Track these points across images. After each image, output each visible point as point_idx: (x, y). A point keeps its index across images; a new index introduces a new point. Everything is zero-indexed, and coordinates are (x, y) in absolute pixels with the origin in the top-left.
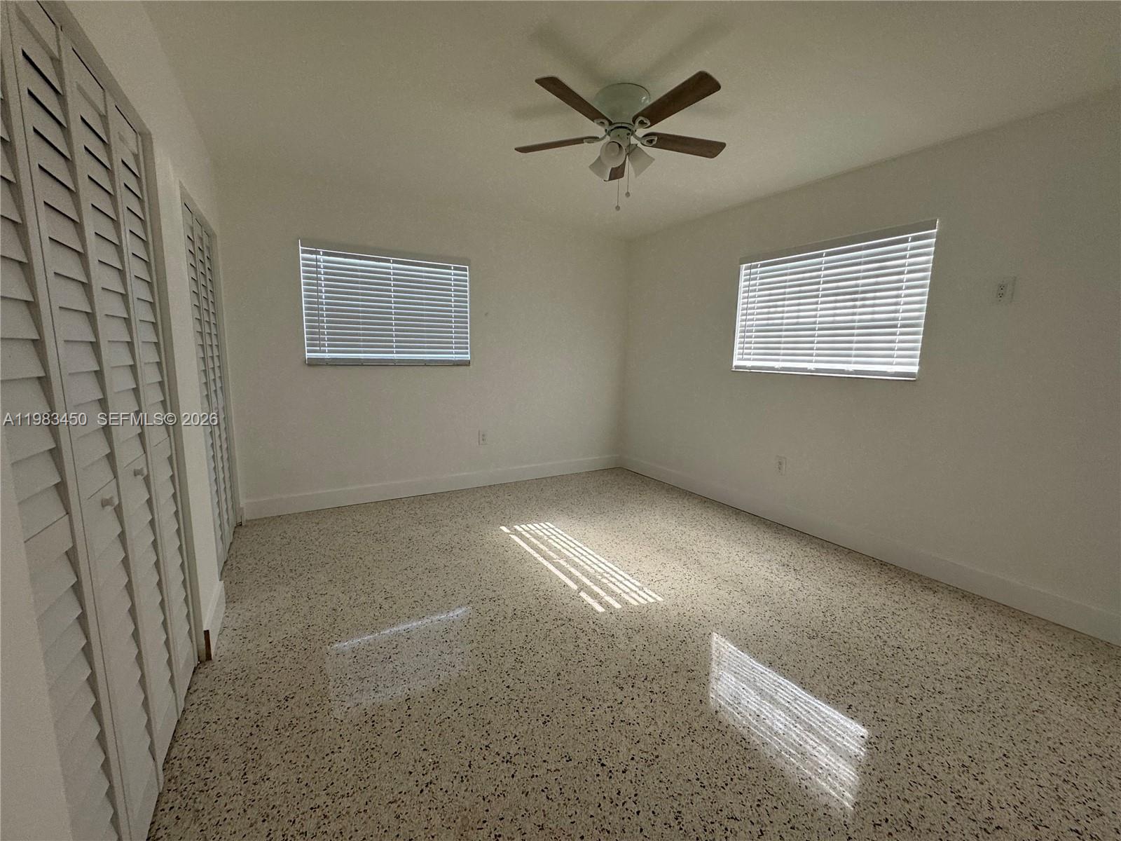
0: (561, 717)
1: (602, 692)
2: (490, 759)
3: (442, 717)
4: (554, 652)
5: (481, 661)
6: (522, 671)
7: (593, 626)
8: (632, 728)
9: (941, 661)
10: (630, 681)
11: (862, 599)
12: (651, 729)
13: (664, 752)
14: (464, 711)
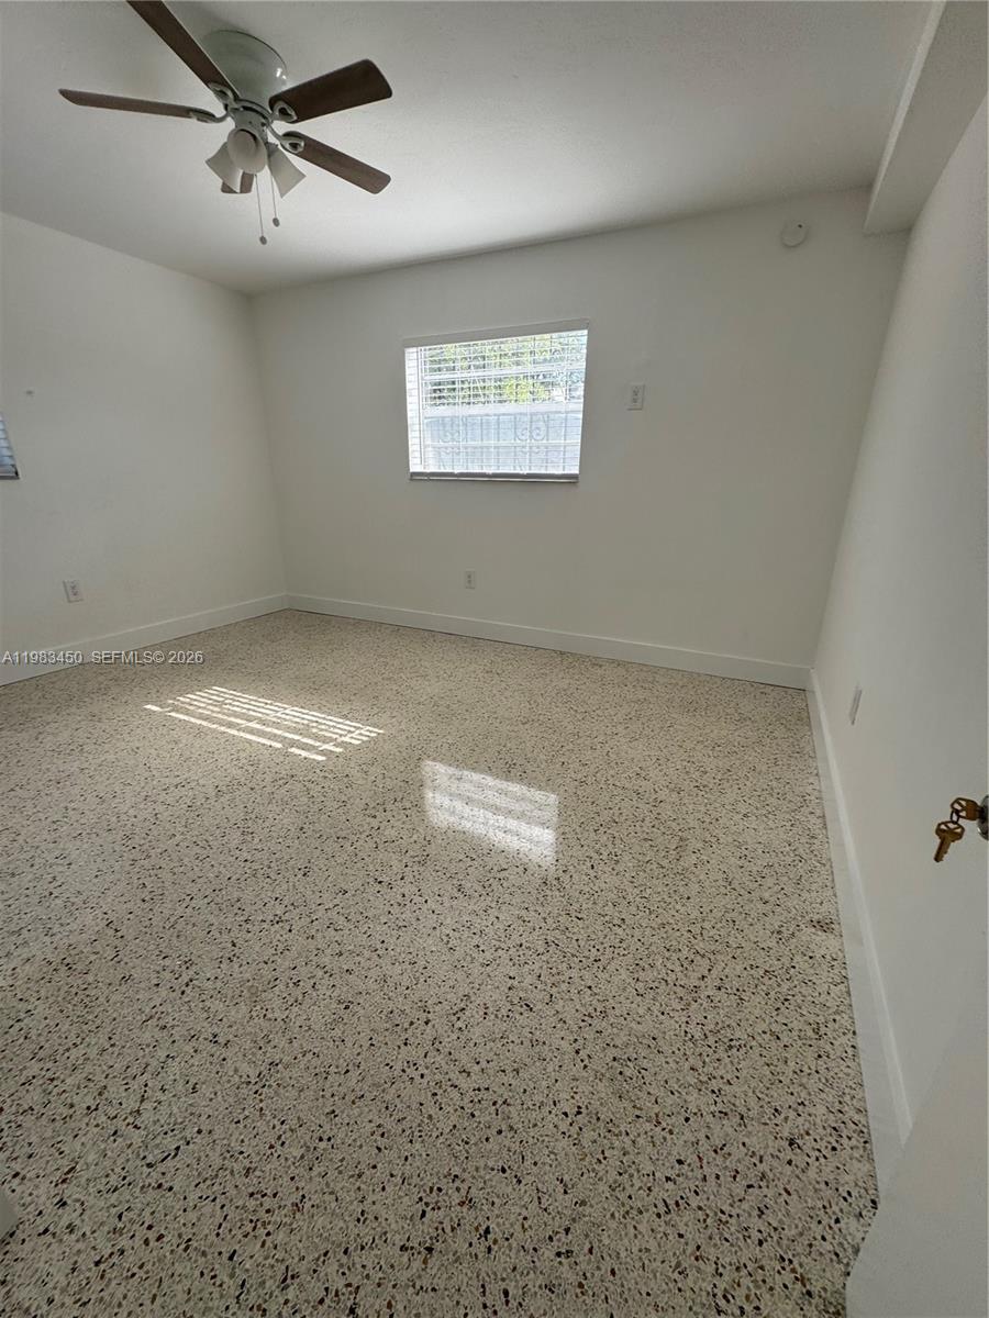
0: (322, 863)
1: (356, 827)
2: (257, 928)
3: (172, 920)
4: (286, 810)
5: (197, 849)
6: (256, 840)
7: (322, 774)
8: (396, 843)
9: (613, 713)
10: (381, 809)
11: (554, 684)
12: (415, 838)
13: (432, 850)
14: (199, 902)
